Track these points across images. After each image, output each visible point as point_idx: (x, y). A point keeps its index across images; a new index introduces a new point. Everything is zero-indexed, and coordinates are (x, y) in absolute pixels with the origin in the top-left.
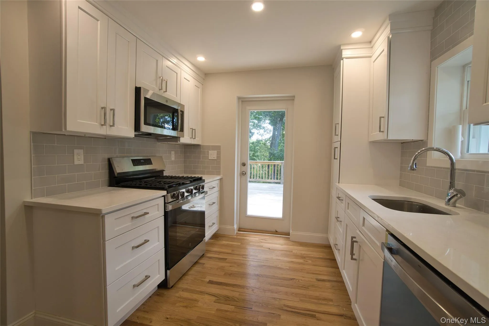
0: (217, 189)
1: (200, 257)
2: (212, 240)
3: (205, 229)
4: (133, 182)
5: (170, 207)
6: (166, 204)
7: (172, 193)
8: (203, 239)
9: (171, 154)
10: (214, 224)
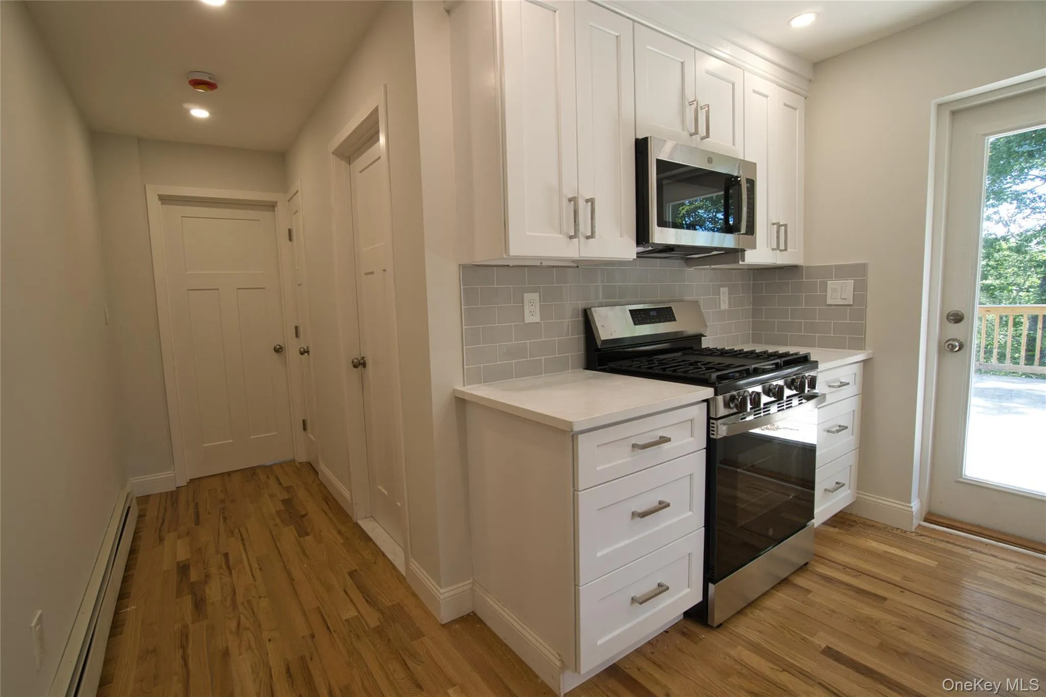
0: (852, 390)
1: (797, 570)
2: (831, 529)
3: (813, 495)
4: (633, 362)
5: (722, 431)
6: (712, 421)
7: (728, 395)
8: (808, 524)
9: (720, 295)
10: (839, 485)
